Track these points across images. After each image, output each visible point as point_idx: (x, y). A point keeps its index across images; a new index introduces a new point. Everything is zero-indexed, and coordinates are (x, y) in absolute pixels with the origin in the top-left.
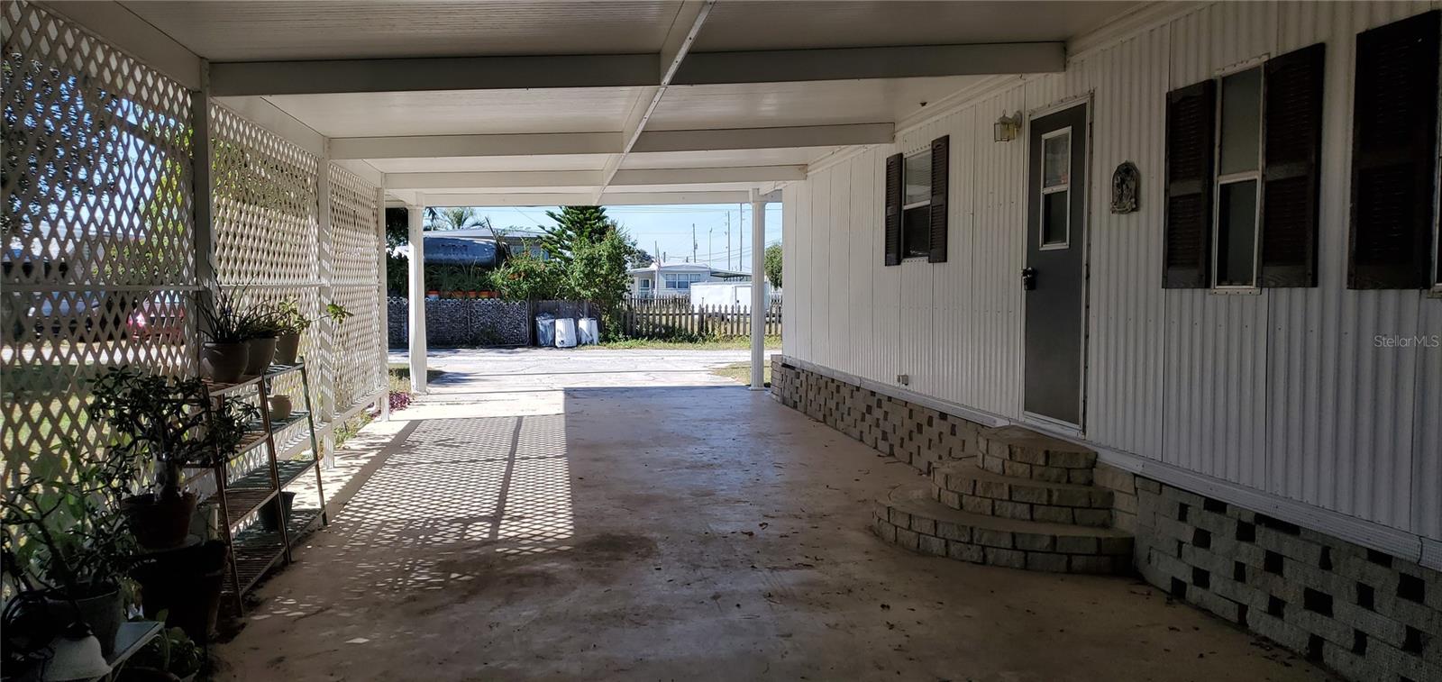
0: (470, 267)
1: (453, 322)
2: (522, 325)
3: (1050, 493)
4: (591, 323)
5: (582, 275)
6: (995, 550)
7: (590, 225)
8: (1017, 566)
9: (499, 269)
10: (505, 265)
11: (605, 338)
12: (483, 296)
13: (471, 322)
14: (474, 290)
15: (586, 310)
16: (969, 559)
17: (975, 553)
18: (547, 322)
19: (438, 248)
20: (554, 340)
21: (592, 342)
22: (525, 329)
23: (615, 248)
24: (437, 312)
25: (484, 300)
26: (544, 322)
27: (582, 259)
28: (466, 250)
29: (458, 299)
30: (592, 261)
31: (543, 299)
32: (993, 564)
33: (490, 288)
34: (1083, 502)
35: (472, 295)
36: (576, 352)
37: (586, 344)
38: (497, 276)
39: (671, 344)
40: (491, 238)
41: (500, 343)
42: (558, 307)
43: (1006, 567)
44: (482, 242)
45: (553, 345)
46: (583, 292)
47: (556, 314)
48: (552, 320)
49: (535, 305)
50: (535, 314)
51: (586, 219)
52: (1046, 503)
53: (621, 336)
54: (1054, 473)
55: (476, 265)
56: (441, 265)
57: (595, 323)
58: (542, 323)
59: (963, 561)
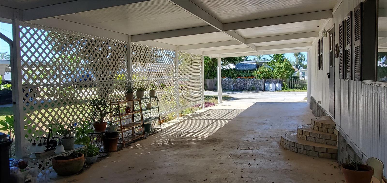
0: (248, 71)
1: (244, 84)
2: (261, 85)
3: (320, 135)
4: (279, 85)
5: (277, 72)
6: (300, 149)
7: (280, 58)
8: (305, 154)
9: (255, 71)
10: (257, 70)
11: (283, 89)
12: (251, 78)
13: (248, 85)
14: (249, 77)
15: (278, 81)
16: (294, 151)
17: (295, 150)
18: (268, 85)
19: (241, 66)
20: (269, 89)
21: (279, 90)
22: (262, 86)
23: (286, 64)
24: (240, 82)
25: (251, 79)
26: (267, 84)
27: (277, 68)
28: (248, 66)
29: (245, 79)
30: (279, 68)
31: (267, 78)
32: (300, 153)
33: (253, 76)
34: (329, 138)
35: (249, 78)
36: (274, 92)
37: (278, 90)
38: (254, 73)
39: (302, 90)
40: (255, 63)
41: (255, 90)
42: (271, 80)
43: (302, 154)
44: (252, 64)
45: (269, 91)
46: (277, 76)
47: (270, 82)
48: (269, 84)
49: (265, 80)
50: (265, 82)
51: (279, 57)
52: (318, 138)
53: (288, 88)
54: (324, 130)
55: (249, 70)
56: (241, 70)
57: (280, 84)
58: (266, 85)
59: (293, 151)
